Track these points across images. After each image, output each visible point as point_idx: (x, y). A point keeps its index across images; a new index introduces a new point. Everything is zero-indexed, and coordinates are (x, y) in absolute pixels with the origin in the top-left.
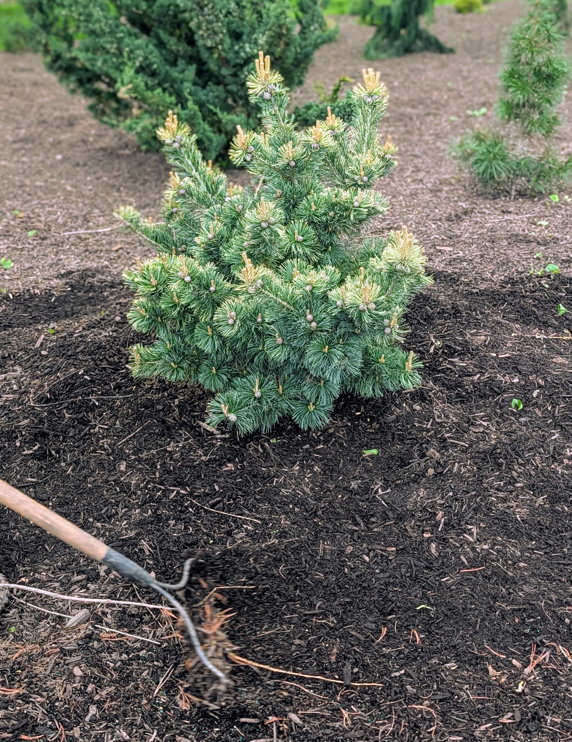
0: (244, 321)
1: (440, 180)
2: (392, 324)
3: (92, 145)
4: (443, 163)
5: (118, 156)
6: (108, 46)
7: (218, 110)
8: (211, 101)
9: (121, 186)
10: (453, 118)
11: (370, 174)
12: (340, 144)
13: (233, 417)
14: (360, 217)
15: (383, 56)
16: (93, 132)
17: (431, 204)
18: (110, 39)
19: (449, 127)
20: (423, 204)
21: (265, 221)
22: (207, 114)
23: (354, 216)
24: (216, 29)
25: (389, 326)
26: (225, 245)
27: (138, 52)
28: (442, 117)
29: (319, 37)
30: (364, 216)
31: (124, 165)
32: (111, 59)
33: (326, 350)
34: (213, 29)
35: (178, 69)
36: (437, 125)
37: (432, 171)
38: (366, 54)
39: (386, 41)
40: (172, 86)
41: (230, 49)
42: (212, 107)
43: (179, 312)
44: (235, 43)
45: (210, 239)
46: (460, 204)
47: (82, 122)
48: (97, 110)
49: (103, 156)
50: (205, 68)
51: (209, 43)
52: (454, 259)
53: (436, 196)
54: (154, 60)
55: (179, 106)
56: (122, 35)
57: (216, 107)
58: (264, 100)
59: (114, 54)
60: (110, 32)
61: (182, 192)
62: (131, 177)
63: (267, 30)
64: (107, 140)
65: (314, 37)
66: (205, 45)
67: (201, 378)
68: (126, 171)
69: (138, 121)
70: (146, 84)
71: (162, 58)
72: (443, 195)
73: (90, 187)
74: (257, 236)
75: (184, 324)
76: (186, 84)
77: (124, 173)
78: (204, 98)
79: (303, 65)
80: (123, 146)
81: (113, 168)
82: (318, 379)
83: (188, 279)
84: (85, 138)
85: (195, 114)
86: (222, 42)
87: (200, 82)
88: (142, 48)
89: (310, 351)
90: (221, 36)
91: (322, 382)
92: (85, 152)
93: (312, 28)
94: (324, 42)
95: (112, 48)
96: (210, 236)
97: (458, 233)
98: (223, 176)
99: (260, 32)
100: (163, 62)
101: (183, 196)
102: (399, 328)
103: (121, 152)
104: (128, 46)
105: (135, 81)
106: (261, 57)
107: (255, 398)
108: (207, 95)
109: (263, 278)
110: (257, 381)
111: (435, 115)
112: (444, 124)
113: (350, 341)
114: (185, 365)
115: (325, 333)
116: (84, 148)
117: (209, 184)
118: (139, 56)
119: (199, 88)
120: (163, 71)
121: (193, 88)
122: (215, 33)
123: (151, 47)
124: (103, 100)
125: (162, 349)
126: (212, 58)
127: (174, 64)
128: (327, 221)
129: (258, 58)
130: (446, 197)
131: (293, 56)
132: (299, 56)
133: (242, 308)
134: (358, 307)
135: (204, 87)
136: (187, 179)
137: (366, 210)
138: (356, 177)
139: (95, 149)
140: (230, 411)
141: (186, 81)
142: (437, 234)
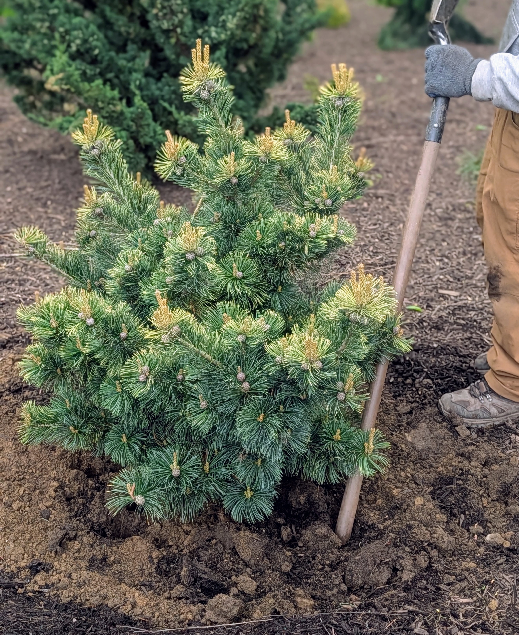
0: (158, 379)
1: (453, 206)
2: (347, 388)
3: (19, 147)
4: (460, 184)
5: (50, 162)
6: (38, 25)
7: (173, 109)
8: (167, 97)
9: (48, 199)
10: (480, 127)
11: (335, 197)
12: (301, 158)
13: (139, 500)
14: (317, 250)
15: (402, 45)
16: (24, 130)
17: (438, 235)
18: (40, 16)
19: (474, 138)
20: (427, 235)
21: (192, 252)
22: (161, 112)
23: (309, 250)
24: (174, 8)
25: (343, 391)
26: (146, 279)
27: (75, 33)
28: (467, 124)
29: (306, 21)
30: (324, 250)
31: (55, 173)
32: (42, 40)
33: (261, 419)
34: (170, 7)
35: (127, 55)
36: (459, 135)
37: (445, 193)
38: (381, 42)
39: (407, 27)
40: (117, 77)
41: (191, 33)
42: (166, 105)
43: (83, 362)
44: (197, 25)
45: (127, 272)
46: (476, 237)
47: (12, 117)
48: (24, 104)
49: (31, 161)
50: (161, 55)
51: (165, 25)
52: (460, 308)
53: (446, 225)
54: (95, 43)
55: (124, 101)
56: (55, 11)
57: (171, 104)
58: (200, 100)
59: (45, 35)
60: (40, 8)
61: (99, 210)
62: (62, 189)
63: (238, 11)
64: (39, 141)
65: (300, 20)
66: (159, 27)
67: (108, 447)
68: (57, 181)
69: (72, 119)
70: (84, 74)
71: (105, 41)
72: (456, 224)
73: (9, 200)
74: (180, 270)
75: (90, 378)
76: (135, 75)
77: (54, 183)
78: (157, 93)
79: (285, 56)
80: (58, 149)
81: (41, 177)
82: (253, 456)
83: (90, 321)
84: (13, 138)
85: (143, 113)
86: (181, 24)
87: (154, 72)
88: (80, 29)
89: (240, 418)
90: (180, 16)
91: (259, 460)
92: (9, 155)
93: (299, 9)
94: (313, 27)
95: (44, 27)
96: (127, 267)
97: (469, 273)
98: (155, 192)
99: (230, 13)
100: (108, 46)
101: (100, 215)
102: (357, 393)
103: (55, 157)
104: (62, 25)
105: (68, 69)
106: (199, 47)
107: (172, 477)
108: (161, 89)
109: (182, 324)
110: (176, 454)
111: (459, 122)
112: (469, 134)
113: (293, 409)
114: (87, 430)
115: (260, 397)
116: (9, 150)
117: (135, 202)
118: (76, 38)
119: (152, 80)
120: (107, 58)
121: (144, 80)
122: (173, 13)
123: (93, 27)
124: (34, 91)
125: (59, 409)
126: (169, 43)
127: (122, 49)
128: (275, 253)
129: (195, 47)
130: (458, 227)
131: (272, 44)
132: (281, 44)
133: (157, 361)
134: (300, 365)
135: (159, 79)
136: (106, 195)
137: (325, 242)
138: (317, 200)
139: (22, 152)
140: (136, 492)
141: (135, 71)
142: (441, 274)
